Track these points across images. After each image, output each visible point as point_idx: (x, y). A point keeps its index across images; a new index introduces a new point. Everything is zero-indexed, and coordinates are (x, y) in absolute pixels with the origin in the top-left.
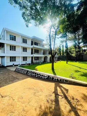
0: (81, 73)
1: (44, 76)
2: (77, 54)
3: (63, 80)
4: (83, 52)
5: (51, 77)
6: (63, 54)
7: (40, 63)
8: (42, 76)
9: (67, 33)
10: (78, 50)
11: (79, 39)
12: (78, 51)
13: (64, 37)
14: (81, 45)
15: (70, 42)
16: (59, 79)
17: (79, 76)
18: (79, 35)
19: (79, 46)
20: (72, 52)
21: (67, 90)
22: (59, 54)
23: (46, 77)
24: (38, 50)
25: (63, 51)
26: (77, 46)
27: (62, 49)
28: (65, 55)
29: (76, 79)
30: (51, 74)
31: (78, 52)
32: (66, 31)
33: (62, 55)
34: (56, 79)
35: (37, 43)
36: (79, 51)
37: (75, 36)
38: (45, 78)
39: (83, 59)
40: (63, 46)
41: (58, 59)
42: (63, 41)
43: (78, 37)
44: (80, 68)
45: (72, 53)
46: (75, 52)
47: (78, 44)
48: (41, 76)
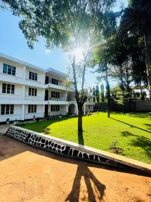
0: (133, 137)
2: (126, 100)
3: (97, 156)
4: (135, 96)
5: (73, 149)
6: (103, 100)
7: (60, 117)
9: (108, 64)
10: (127, 93)
11: (128, 75)
12: (127, 95)
13: (103, 70)
14: (132, 84)
15: (114, 79)
18: (127, 69)
19: (128, 87)
20: (117, 97)
22: (96, 101)
23: (63, 148)
24: (59, 93)
25: (103, 95)
26: (125, 87)
27: (100, 92)
28: (106, 101)
29: (124, 155)
31: (127, 97)
32: (106, 61)
33: (100, 101)
34: (83, 153)
35: (57, 81)
37: (121, 70)
39: (136, 108)
40: (102, 86)
41: (94, 108)
43: (127, 71)
45: (118, 99)
46: (122, 97)
47: (127, 83)
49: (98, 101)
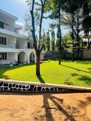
0: (79, 77)
1: (24, 87)
2: (75, 49)
3: (56, 88)
4: (83, 45)
5: (37, 87)
6: (53, 49)
7: (11, 65)
8: (20, 86)
9: (61, 10)
10: (77, 42)
11: (79, 24)
12: (76, 44)
14: (82, 33)
15: (65, 27)
16: (49, 88)
17: (76, 81)
18: (79, 17)
19: (78, 36)
20: (68, 45)
21: (62, 101)
22: (47, 49)
23: (27, 87)
25: (53, 43)
26: (75, 36)
27: (51, 40)
28: (56, 49)
29: (73, 85)
30: (37, 81)
31: (75, 46)
32: (59, 7)
33: (51, 49)
34: (45, 88)
36: (78, 44)
37: (73, 18)
38: (26, 89)
40: (53, 33)
42: (55, 25)
43: (78, 20)
44: (78, 70)
45: (68, 47)
46: (71, 45)
47: (76, 32)
48: (18, 88)
49: (49, 49)
